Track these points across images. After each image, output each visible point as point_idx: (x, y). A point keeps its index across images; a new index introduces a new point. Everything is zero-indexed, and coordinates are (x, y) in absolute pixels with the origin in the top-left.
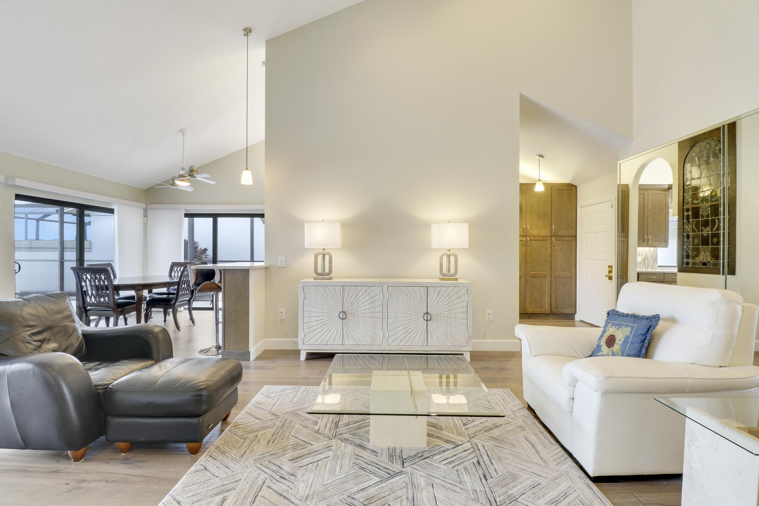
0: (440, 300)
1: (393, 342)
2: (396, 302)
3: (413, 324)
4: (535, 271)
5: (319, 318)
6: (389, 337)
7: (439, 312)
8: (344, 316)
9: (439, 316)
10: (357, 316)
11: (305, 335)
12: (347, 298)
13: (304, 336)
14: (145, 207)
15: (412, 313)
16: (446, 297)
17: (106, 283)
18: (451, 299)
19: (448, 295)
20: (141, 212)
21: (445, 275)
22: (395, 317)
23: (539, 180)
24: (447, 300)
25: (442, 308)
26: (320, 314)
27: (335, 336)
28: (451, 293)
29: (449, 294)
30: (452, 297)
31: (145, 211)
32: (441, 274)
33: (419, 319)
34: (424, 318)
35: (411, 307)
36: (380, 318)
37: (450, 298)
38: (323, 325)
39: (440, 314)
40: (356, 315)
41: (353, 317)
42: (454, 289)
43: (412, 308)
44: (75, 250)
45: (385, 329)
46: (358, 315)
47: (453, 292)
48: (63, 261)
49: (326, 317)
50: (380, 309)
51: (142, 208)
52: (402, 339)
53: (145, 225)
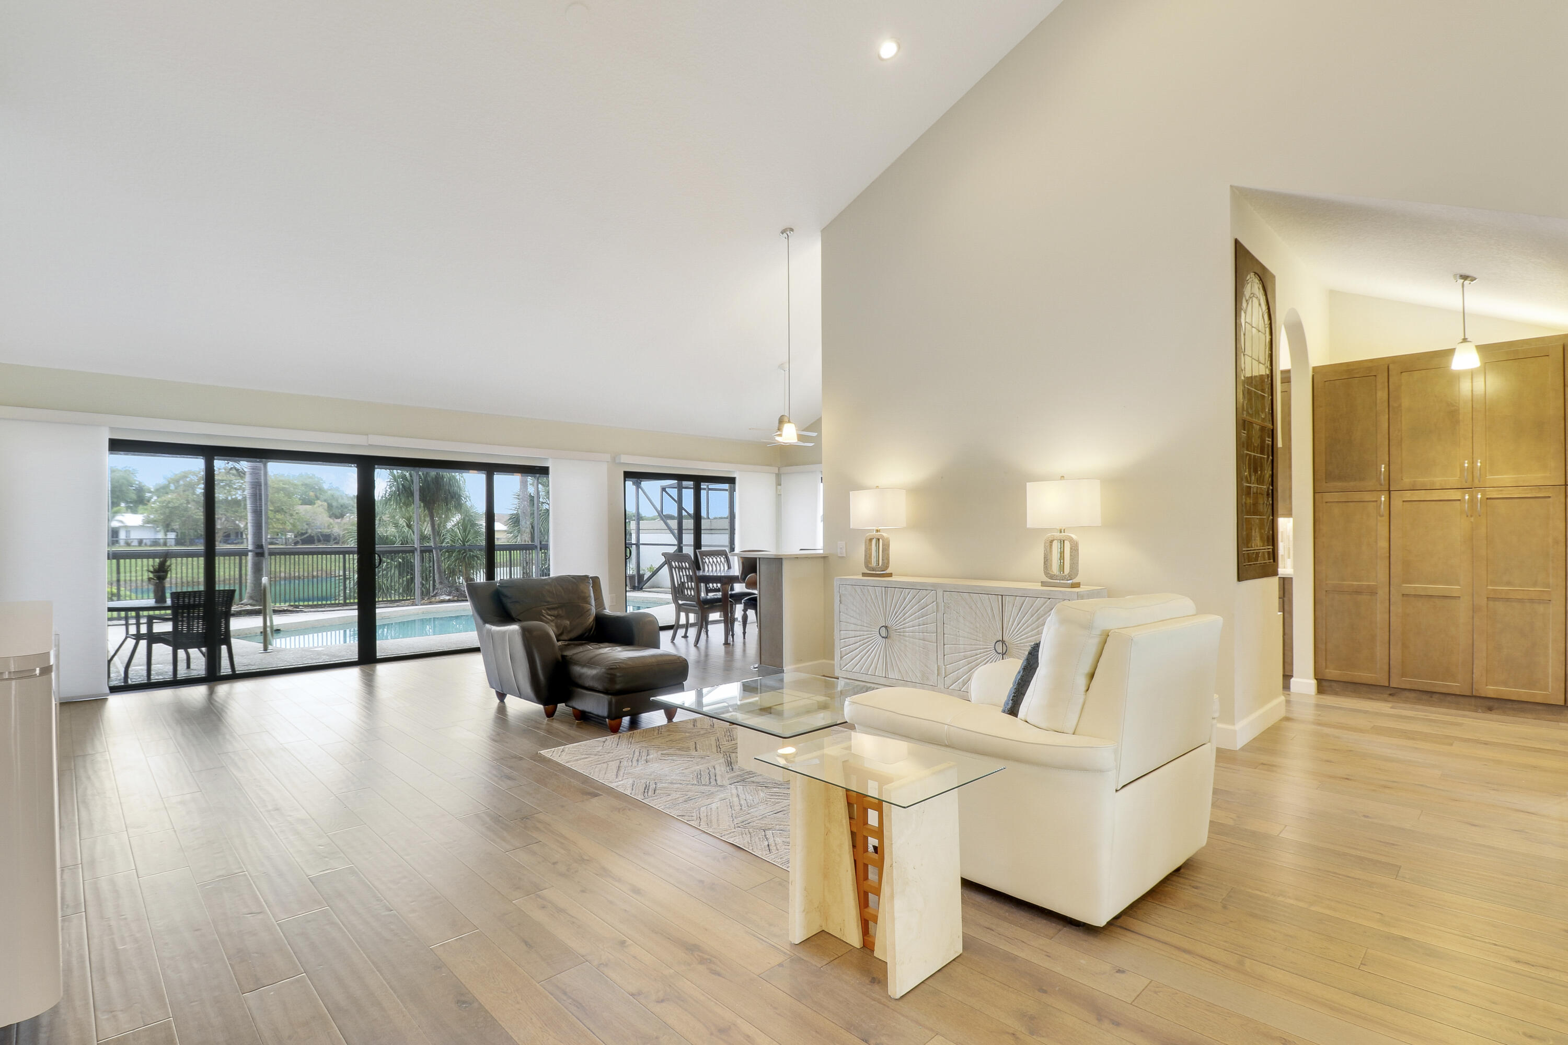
0: (1022, 620)
1: (953, 684)
2: (955, 617)
3: (981, 657)
4: (1509, 583)
5: (858, 633)
6: (947, 674)
7: (1022, 641)
8: (887, 632)
9: (1022, 648)
10: (903, 636)
11: (843, 655)
12: (890, 606)
13: (841, 658)
14: (777, 472)
15: (978, 639)
16: (1032, 616)
17: (691, 574)
18: (1041, 620)
19: (1037, 612)
20: (773, 478)
21: (1052, 577)
22: (953, 643)
23: (1465, 340)
24: (1035, 620)
25: (1026, 635)
26: (859, 627)
27: (876, 662)
28: (1041, 609)
29: (1038, 610)
30: (1042, 617)
31: (778, 476)
32: (1045, 575)
33: (991, 650)
34: (995, 649)
35: (977, 628)
36: (933, 642)
37: (1039, 619)
38: (862, 644)
39: (1022, 645)
40: (902, 634)
41: (898, 636)
42: (1046, 602)
43: (978, 630)
44: (692, 532)
45: (941, 663)
46: (905, 634)
47: (1044, 607)
48: (682, 545)
49: (866, 633)
50: (932, 627)
51: (773, 473)
52: (965, 681)
53: (779, 496)
